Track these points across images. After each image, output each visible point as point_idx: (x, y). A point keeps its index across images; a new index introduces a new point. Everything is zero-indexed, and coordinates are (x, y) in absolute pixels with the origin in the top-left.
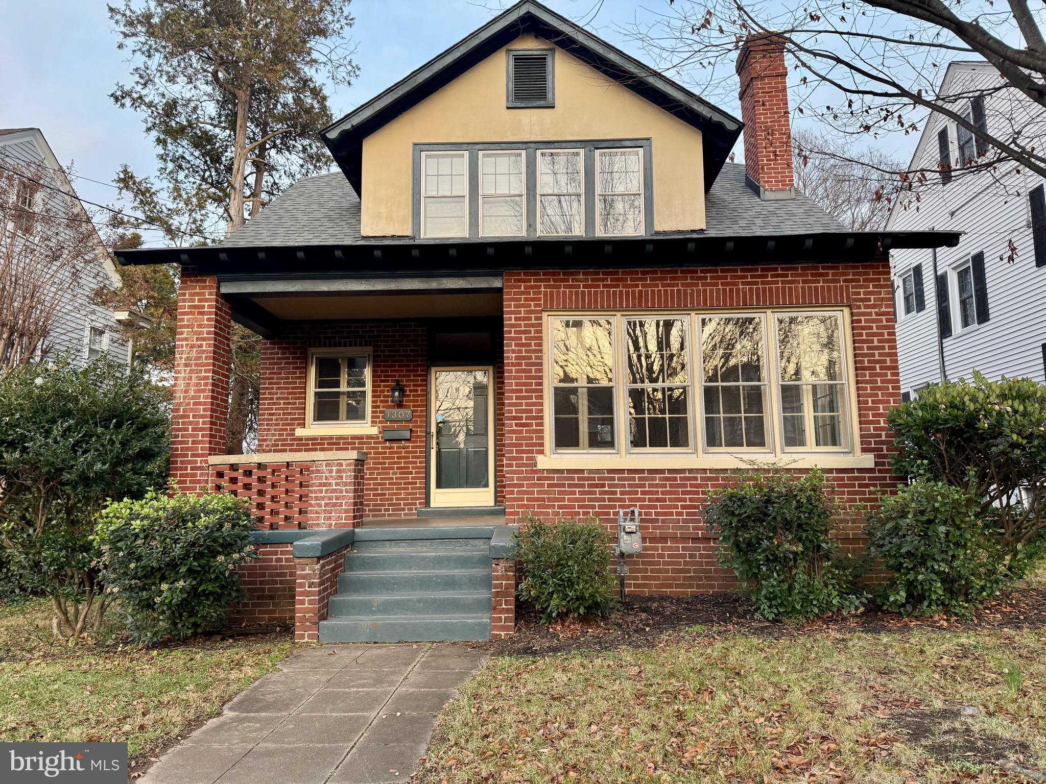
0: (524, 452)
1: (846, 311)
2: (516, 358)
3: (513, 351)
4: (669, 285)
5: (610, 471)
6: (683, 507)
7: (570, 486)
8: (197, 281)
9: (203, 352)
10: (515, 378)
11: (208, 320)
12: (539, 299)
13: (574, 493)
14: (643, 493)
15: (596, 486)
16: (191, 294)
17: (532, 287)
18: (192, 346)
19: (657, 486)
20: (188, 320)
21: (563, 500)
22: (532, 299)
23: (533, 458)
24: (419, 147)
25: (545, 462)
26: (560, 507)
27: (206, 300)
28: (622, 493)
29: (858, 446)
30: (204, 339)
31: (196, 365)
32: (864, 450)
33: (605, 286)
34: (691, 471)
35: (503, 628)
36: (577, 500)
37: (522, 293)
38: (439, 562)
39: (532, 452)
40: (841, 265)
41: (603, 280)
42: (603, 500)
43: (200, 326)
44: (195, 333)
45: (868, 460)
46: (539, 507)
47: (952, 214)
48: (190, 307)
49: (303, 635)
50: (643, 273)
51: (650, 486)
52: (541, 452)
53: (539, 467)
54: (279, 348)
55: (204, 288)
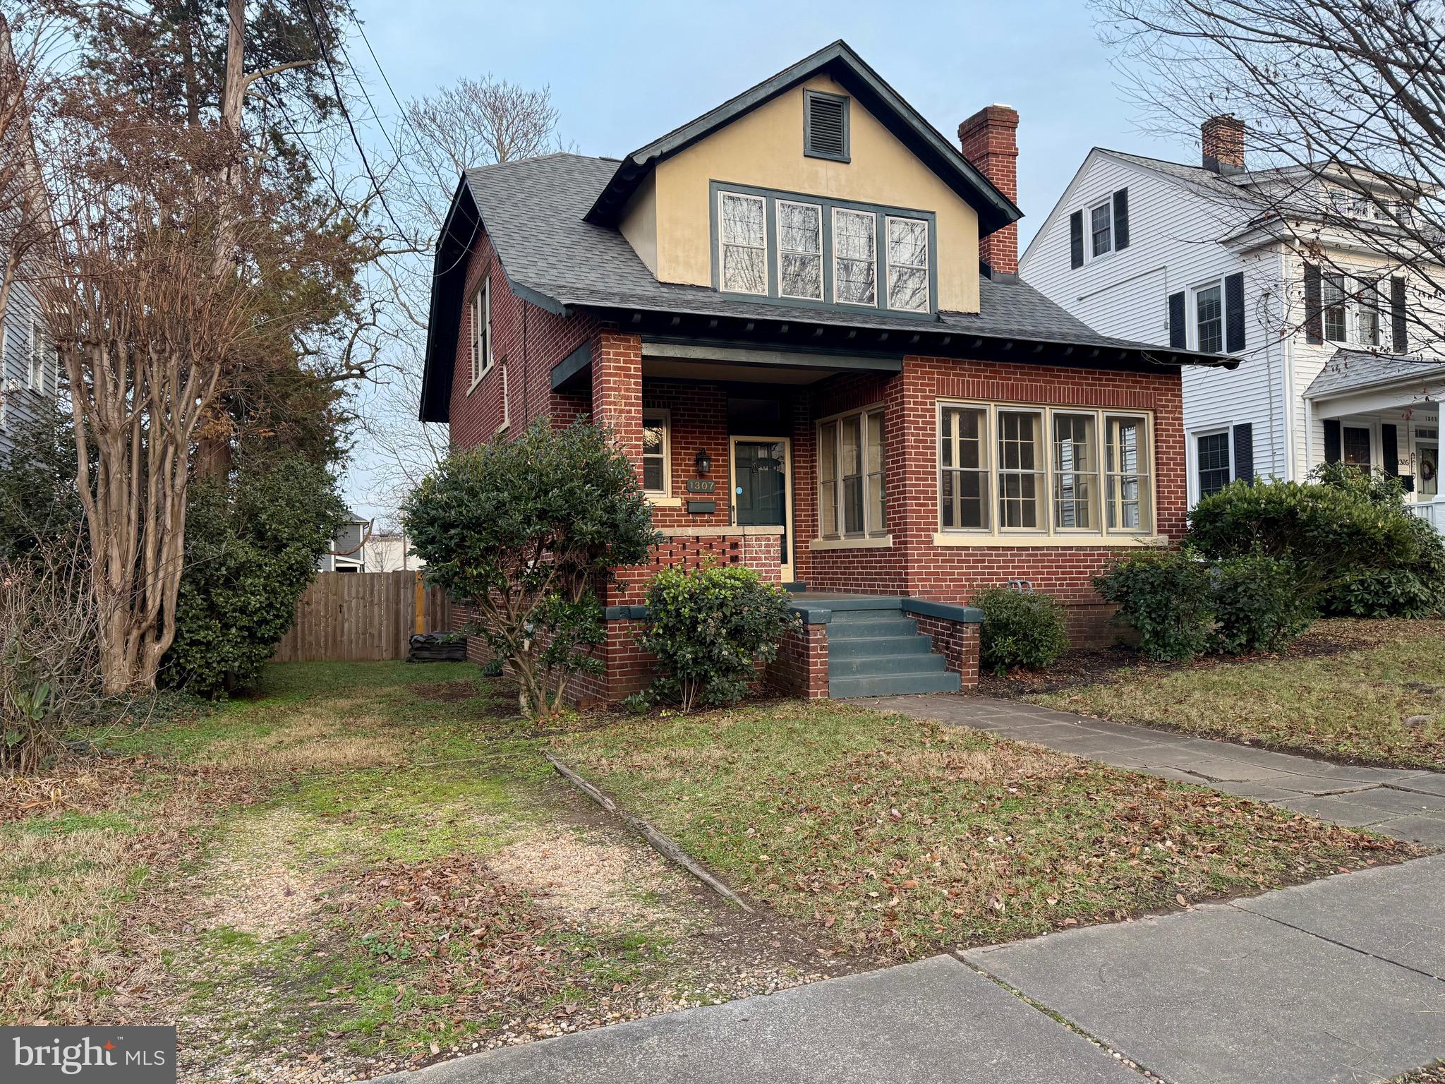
0: (922, 530)
1: (1151, 414)
2: (916, 441)
3: (913, 435)
4: (1033, 381)
5: (989, 548)
6: (1042, 579)
7: (959, 561)
8: (621, 340)
9: (633, 418)
10: (915, 460)
11: (635, 384)
12: (933, 385)
13: (961, 568)
14: (1014, 567)
15: (978, 561)
16: (616, 354)
17: (927, 373)
18: (621, 411)
19: (1023, 561)
20: (615, 382)
21: (953, 574)
22: (928, 385)
23: (929, 536)
24: (716, 185)
25: (942, 539)
26: (951, 580)
27: (632, 362)
28: (998, 568)
29: (1155, 529)
30: (632, 405)
31: (626, 432)
32: (1160, 532)
33: (986, 377)
34: (1048, 548)
35: (970, 680)
36: (964, 574)
37: (919, 378)
38: (872, 630)
39: (928, 530)
40: (1151, 375)
41: (983, 371)
42: (984, 574)
43: (627, 390)
44: (624, 397)
45: (1163, 539)
46: (935, 580)
47: (1081, 299)
48: (616, 368)
49: (817, 694)
50: (1015, 367)
51: (1019, 561)
52: (936, 530)
53: (936, 544)
54: (571, 404)
55: (628, 348)
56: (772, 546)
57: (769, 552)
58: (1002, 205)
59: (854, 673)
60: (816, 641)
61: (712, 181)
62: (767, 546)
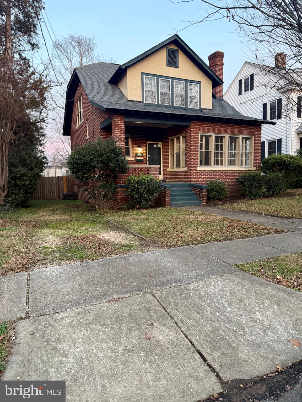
0: (195, 166)
1: (253, 137)
2: (194, 144)
3: (193, 142)
4: (224, 128)
5: (211, 171)
6: (224, 179)
7: (203, 174)
8: (119, 117)
9: (122, 137)
10: (193, 148)
11: (123, 128)
12: (198, 129)
13: (204, 176)
14: (217, 176)
15: (208, 174)
16: (118, 121)
17: (197, 126)
18: (119, 136)
19: (219, 174)
20: (118, 128)
21: (202, 177)
22: (197, 129)
23: (196, 168)
25: (199, 169)
26: (201, 179)
27: (122, 123)
28: (213, 176)
29: (253, 166)
30: (122, 134)
31: (121, 141)
32: (254, 167)
33: (212, 127)
34: (226, 171)
35: (204, 203)
36: (205, 177)
37: (195, 127)
38: (182, 191)
39: (196, 166)
40: (254, 126)
41: (211, 125)
42: (209, 177)
43: (121, 130)
44: (120, 132)
45: (254, 168)
46: (197, 179)
47: (241, 104)
48: (118, 124)
49: (168, 206)
50: (219, 124)
51: (218, 174)
52: (198, 166)
53: (198, 170)
55: (121, 119)
56: (157, 170)
57: (156, 172)
58: (218, 80)
59: (177, 201)
60: (167, 193)
61: (142, 73)
62: (156, 170)
